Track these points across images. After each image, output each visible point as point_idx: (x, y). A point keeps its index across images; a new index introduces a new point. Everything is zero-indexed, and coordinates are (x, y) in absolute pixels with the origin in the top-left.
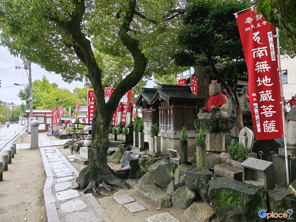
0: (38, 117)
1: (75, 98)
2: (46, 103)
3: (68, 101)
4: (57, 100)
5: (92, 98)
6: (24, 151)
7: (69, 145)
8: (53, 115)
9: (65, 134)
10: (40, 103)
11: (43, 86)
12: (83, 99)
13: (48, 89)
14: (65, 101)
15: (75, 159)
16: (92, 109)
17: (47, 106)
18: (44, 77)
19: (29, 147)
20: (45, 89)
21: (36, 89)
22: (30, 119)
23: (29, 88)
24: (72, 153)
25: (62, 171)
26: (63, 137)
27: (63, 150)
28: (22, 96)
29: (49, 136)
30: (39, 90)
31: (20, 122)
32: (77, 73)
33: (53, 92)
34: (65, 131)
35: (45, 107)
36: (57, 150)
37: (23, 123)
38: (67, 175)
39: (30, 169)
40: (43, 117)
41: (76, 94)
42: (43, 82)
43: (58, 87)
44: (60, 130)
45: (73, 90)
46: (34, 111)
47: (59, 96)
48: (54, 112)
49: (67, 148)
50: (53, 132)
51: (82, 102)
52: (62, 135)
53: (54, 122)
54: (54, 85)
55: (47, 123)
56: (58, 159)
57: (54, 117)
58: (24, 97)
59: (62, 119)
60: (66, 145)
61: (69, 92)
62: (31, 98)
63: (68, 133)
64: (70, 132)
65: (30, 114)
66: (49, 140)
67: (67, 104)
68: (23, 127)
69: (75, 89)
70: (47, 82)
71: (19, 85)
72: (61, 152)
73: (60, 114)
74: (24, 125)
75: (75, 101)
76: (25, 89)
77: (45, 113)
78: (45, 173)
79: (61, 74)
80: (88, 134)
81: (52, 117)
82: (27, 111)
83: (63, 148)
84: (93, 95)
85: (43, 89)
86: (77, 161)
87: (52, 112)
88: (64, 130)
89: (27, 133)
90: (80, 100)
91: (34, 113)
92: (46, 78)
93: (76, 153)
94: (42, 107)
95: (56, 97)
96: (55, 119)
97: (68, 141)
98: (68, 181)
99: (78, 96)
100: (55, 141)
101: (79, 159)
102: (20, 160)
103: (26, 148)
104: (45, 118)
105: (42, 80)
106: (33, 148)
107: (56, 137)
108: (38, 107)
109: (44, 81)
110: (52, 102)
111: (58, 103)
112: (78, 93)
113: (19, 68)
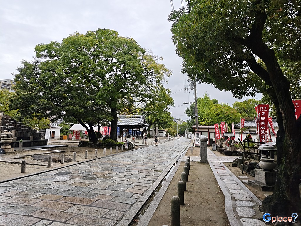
0: (202, 132)
1: (236, 113)
2: (208, 119)
3: (228, 116)
4: (218, 115)
5: (263, 113)
6: (196, 164)
7: (238, 164)
8: (216, 130)
9: (230, 150)
10: (203, 119)
11: (205, 103)
12: (243, 113)
13: (209, 105)
14: (225, 116)
15: (250, 181)
16: (263, 126)
17: (209, 121)
18: (206, 94)
19: (199, 161)
20: (206, 106)
21: (199, 106)
22: (196, 133)
23: (194, 105)
24: (243, 173)
25: (239, 192)
26: (228, 154)
27: (231, 167)
28: (188, 113)
29: (213, 150)
30: (201, 107)
31: (186, 135)
32: (248, 88)
33: (214, 108)
34: (230, 147)
35: (207, 122)
36: (225, 167)
37: (189, 137)
38: (245, 199)
39: (205, 183)
40: (207, 132)
41: (236, 108)
42: (204, 99)
43: (218, 102)
44: (224, 146)
45: (233, 105)
46: (199, 126)
47: (219, 112)
48: (216, 127)
49: (235, 166)
50: (217, 147)
51: (243, 116)
52: (227, 151)
53: (217, 137)
54: (215, 101)
55: (210, 138)
56: (230, 178)
57: (217, 133)
58: (189, 114)
59: (225, 135)
60: (234, 163)
61: (229, 107)
62: (196, 115)
63: (233, 150)
64: (234, 149)
65: (196, 129)
66: (215, 155)
67: (228, 119)
68: (189, 140)
69: (234, 103)
70: (208, 99)
71: (187, 104)
72: (230, 170)
73: (224, 129)
74: (189, 138)
75: (236, 115)
76: (191, 107)
77: (209, 128)
78: (221, 190)
79: (232, 91)
80: (260, 154)
81: (215, 133)
82: (194, 126)
83: (231, 166)
84: (264, 109)
85: (205, 105)
86: (252, 184)
87: (215, 127)
88: (228, 146)
89: (194, 146)
90: (240, 114)
91: (199, 128)
92: (207, 95)
93: (247, 174)
94: (204, 122)
95: (217, 113)
96: (218, 134)
97: (236, 159)
98: (249, 207)
99: (238, 110)
100: (221, 157)
101: (255, 182)
102: (195, 172)
103: (197, 161)
104: (209, 133)
105: (203, 98)
106: (203, 161)
107: (220, 152)
108: (201, 123)
109: (206, 98)
110: (213, 118)
111: (219, 118)
112: (238, 107)
113: (187, 89)
